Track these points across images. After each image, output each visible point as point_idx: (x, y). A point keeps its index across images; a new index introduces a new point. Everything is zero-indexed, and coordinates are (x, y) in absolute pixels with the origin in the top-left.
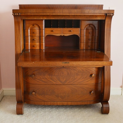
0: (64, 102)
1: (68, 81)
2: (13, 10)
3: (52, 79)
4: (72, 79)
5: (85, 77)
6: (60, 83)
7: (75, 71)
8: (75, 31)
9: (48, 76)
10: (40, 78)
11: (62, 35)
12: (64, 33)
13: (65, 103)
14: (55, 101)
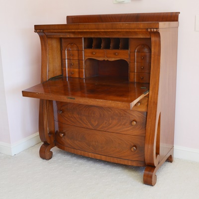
0: (96, 155)
1: (101, 126)
2: (35, 26)
3: (81, 119)
4: (106, 123)
5: (123, 123)
6: (91, 127)
7: (109, 113)
8: (122, 55)
9: (77, 115)
10: (69, 116)
11: (106, 59)
12: (107, 57)
13: (98, 157)
14: (85, 151)
